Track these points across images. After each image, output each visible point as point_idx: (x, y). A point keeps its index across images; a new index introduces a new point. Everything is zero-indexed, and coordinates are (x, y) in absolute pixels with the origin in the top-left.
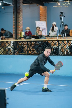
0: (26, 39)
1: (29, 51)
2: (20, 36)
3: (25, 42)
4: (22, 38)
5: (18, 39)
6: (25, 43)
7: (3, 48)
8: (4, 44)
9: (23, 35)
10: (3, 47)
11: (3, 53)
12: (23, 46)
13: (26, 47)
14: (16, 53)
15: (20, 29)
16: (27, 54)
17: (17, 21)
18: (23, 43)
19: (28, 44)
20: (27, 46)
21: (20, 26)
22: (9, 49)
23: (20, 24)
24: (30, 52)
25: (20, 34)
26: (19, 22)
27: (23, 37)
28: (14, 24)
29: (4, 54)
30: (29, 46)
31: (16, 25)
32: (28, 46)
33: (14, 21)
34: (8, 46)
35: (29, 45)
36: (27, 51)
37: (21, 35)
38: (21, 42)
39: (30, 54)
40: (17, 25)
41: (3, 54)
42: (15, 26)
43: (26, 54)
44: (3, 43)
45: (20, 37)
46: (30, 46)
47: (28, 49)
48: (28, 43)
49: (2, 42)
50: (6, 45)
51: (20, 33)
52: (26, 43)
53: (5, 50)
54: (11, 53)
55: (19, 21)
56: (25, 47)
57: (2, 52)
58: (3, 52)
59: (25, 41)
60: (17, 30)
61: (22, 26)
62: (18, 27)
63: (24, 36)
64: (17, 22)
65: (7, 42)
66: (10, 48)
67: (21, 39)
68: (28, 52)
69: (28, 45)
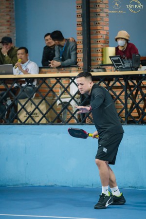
0: (122, 69)
1: (132, 109)
2: (102, 61)
3: (118, 81)
4: (110, 67)
5: (95, 70)
6: (118, 84)
7: (44, 101)
8: (49, 87)
9: (110, 57)
10: (44, 99)
11: (44, 119)
12: (110, 92)
13: (122, 97)
14: (88, 116)
15: (99, 36)
16: (126, 119)
17: (91, 10)
18: (111, 83)
19: (128, 86)
20: (126, 95)
21: (99, 27)
22: (66, 105)
23: (102, 18)
24: (135, 114)
25: (100, 54)
26: (97, 15)
27: (112, 65)
28: (81, 19)
29: (50, 120)
30: (132, 94)
31: (85, 25)
32: (129, 92)
33: (80, 11)
34: (62, 96)
35: (132, 89)
36: (124, 111)
37: (102, 56)
38: (104, 81)
39: (136, 120)
40: (92, 23)
41: (44, 121)
42: (83, 25)
43: (124, 119)
44: (44, 85)
45: (102, 65)
46: (134, 93)
47: (130, 101)
48: (127, 83)
49: (41, 81)
50: (54, 93)
51: (102, 52)
52: (123, 83)
53: (51, 107)
54: (73, 116)
55: (98, 10)
56: (118, 97)
57: (41, 116)
58: (44, 116)
59: (118, 77)
60: (92, 41)
61: (106, 28)
62: (95, 32)
63: (115, 61)
64: (92, 15)
65: (58, 79)
66: (67, 100)
67: (105, 70)
68: (128, 114)
69: (130, 90)
